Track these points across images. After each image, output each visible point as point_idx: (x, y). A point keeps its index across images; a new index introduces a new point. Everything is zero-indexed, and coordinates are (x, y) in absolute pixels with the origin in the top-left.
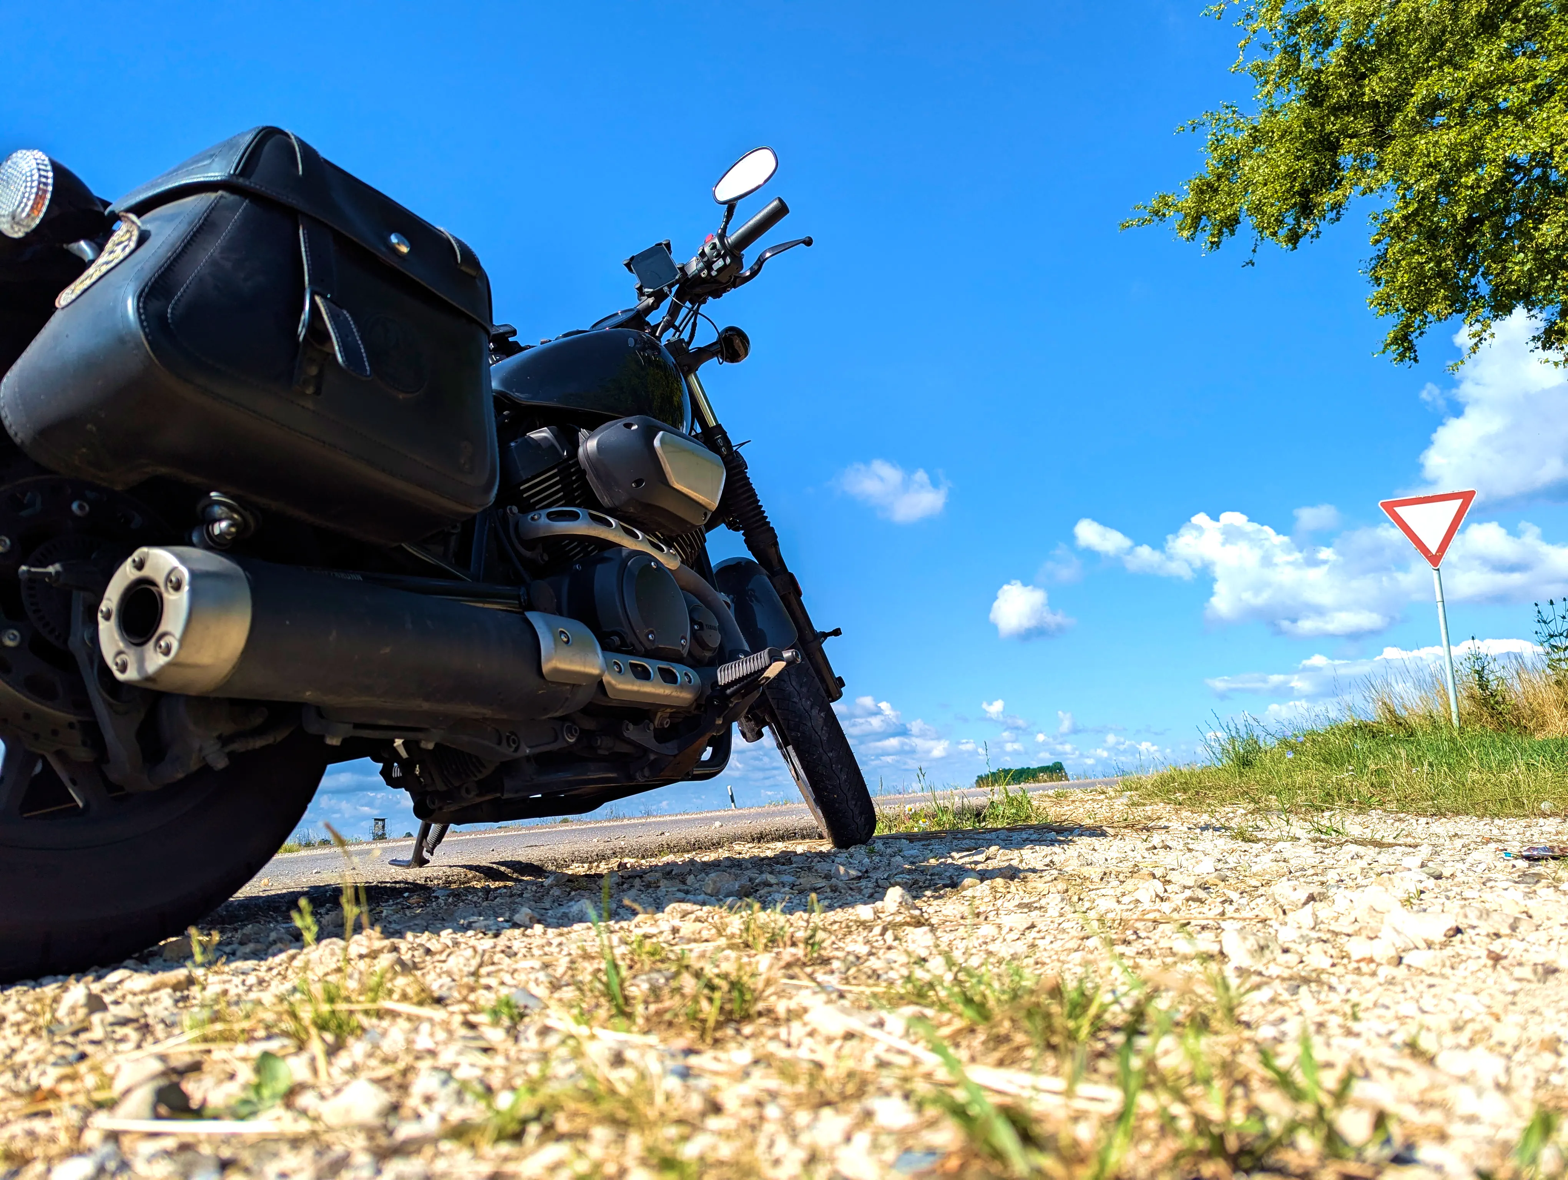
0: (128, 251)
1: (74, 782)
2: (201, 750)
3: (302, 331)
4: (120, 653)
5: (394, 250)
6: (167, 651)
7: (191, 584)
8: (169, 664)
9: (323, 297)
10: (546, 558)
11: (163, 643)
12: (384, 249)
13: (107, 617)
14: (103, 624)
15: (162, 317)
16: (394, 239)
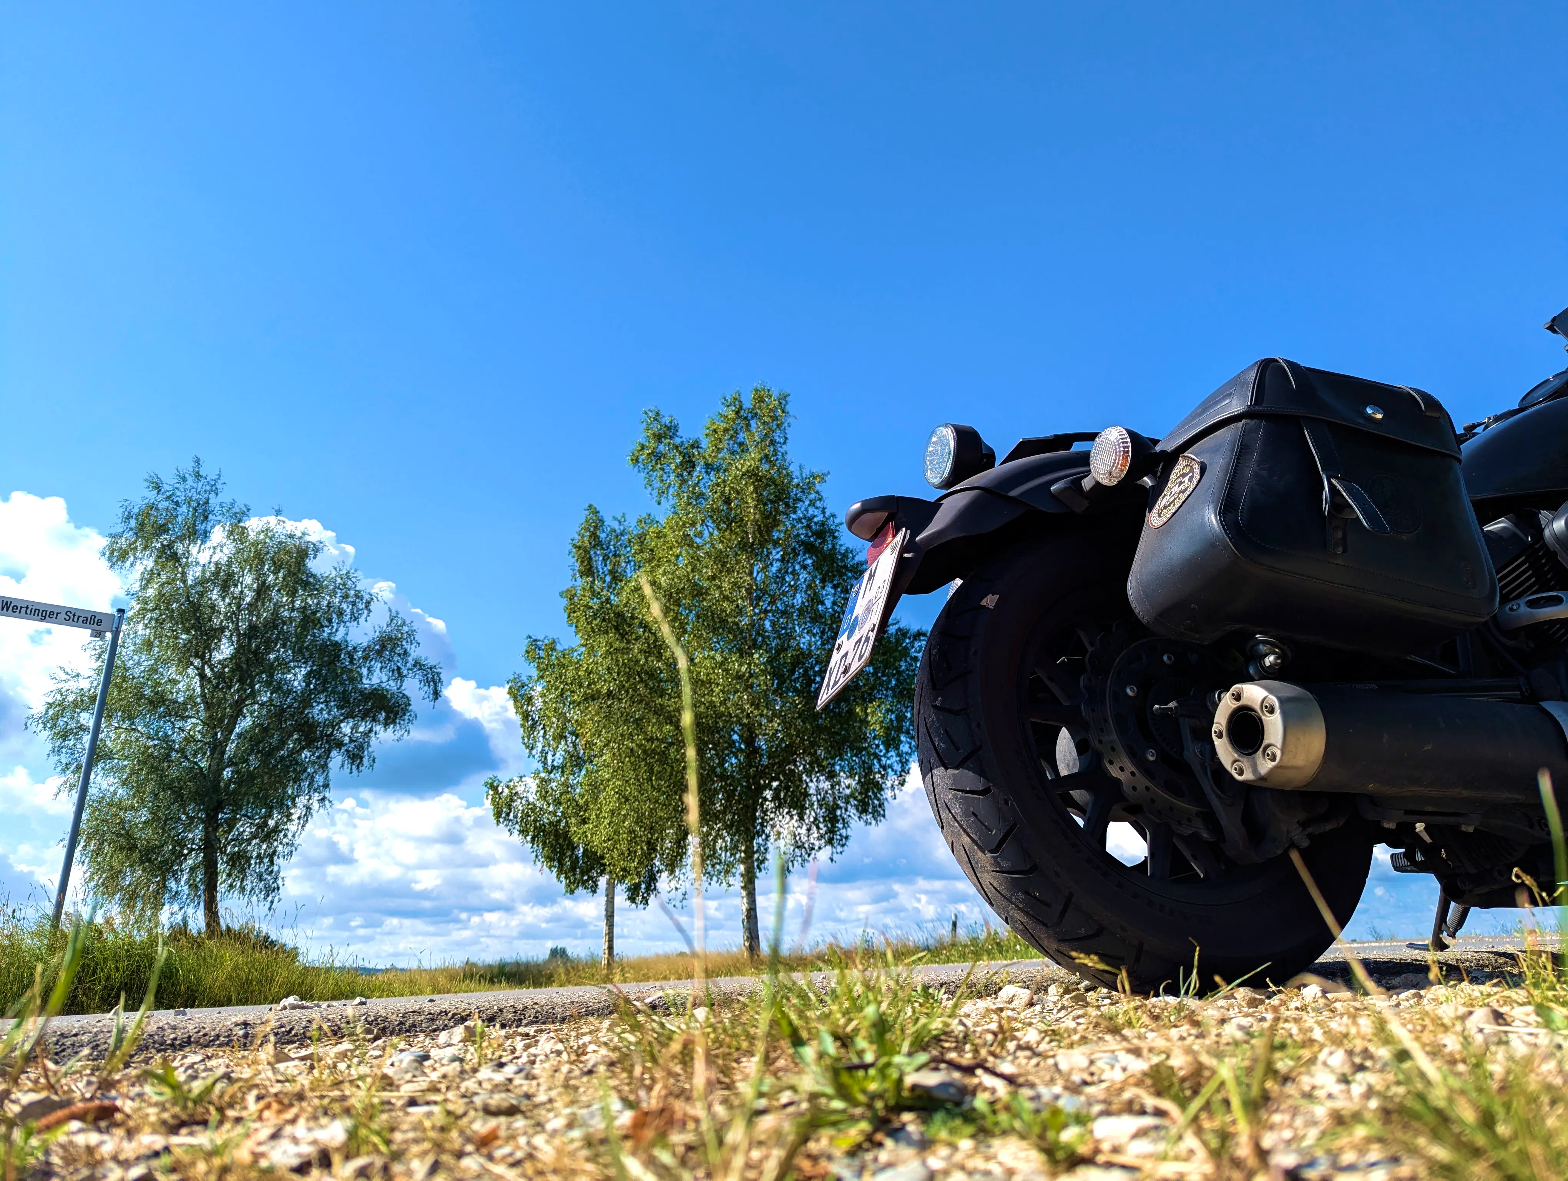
0: (1195, 481)
1: (1195, 858)
2: (1288, 832)
3: (1326, 507)
4: (1235, 761)
5: (1371, 419)
6: (1273, 759)
7: (1281, 707)
8: (1276, 767)
9: (1336, 478)
10: (1532, 645)
11: (1268, 752)
12: (1361, 421)
13: (1220, 736)
14: (1217, 742)
15: (1236, 523)
16: (1369, 411)
